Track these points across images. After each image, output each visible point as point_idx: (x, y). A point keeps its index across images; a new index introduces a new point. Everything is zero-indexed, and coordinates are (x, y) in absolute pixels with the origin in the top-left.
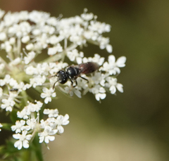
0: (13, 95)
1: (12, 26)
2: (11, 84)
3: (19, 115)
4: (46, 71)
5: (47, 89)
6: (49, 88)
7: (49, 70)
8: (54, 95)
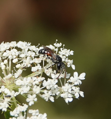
0: (7, 100)
1: (5, 51)
2: (6, 92)
3: (12, 113)
4: (30, 83)
5: (30, 96)
6: (32, 95)
7: (32, 82)
8: (36, 100)
